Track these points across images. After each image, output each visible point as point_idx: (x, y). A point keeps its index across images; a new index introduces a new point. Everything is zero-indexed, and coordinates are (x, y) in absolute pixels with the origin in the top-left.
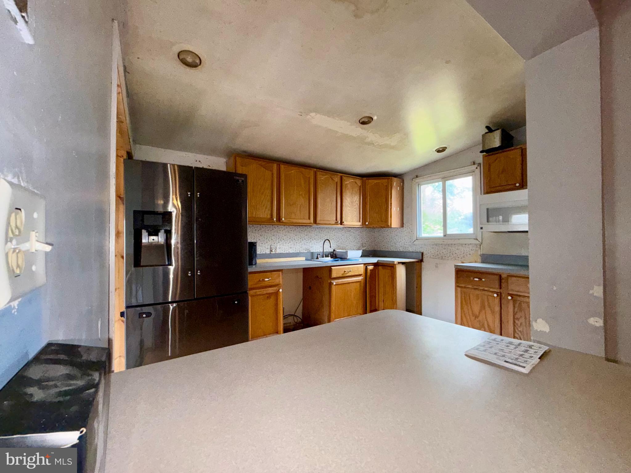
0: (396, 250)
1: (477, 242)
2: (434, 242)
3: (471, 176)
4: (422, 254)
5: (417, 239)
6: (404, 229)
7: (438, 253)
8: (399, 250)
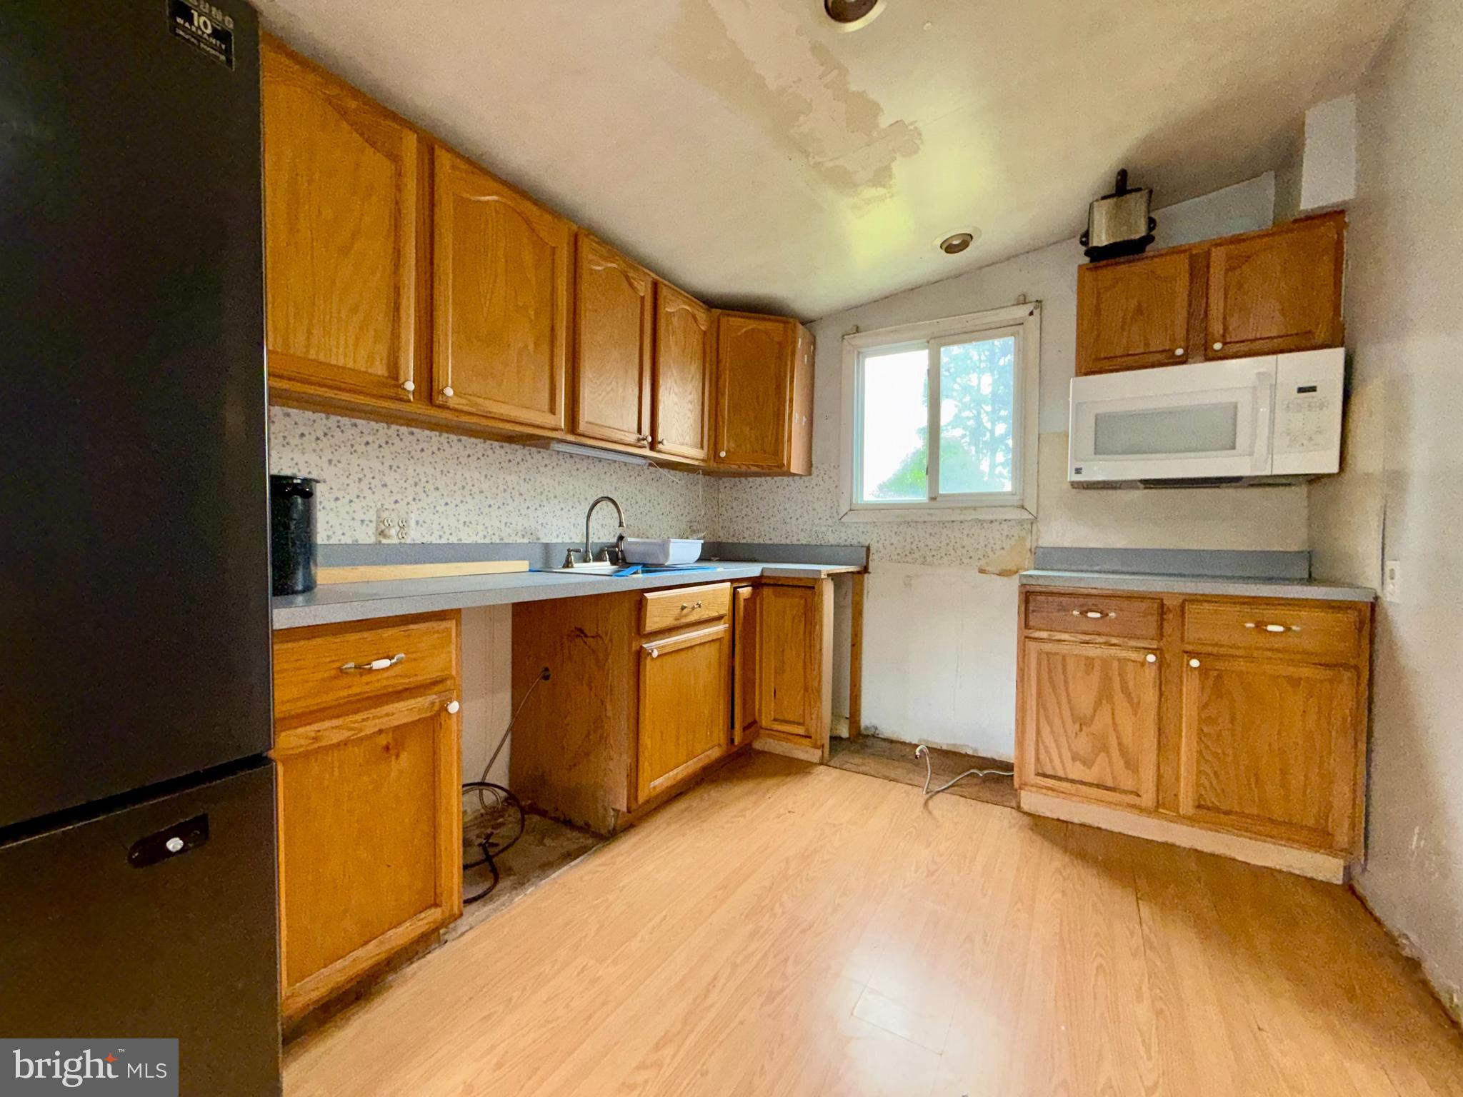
0: (788, 542)
1: (1026, 516)
2: (902, 517)
3: (1012, 335)
4: (868, 548)
5: (851, 510)
6: (814, 482)
7: (914, 546)
8: (795, 542)
